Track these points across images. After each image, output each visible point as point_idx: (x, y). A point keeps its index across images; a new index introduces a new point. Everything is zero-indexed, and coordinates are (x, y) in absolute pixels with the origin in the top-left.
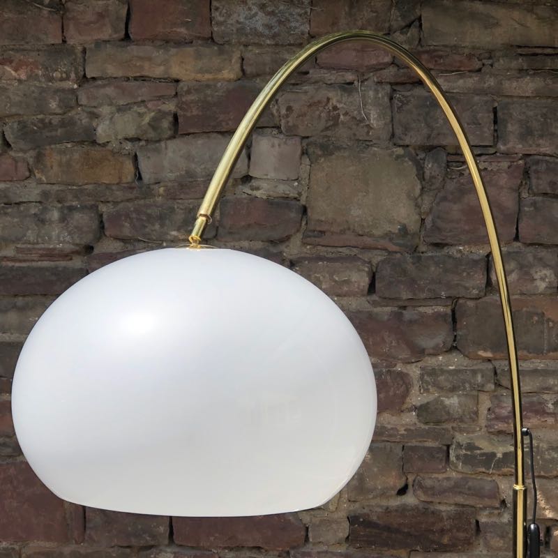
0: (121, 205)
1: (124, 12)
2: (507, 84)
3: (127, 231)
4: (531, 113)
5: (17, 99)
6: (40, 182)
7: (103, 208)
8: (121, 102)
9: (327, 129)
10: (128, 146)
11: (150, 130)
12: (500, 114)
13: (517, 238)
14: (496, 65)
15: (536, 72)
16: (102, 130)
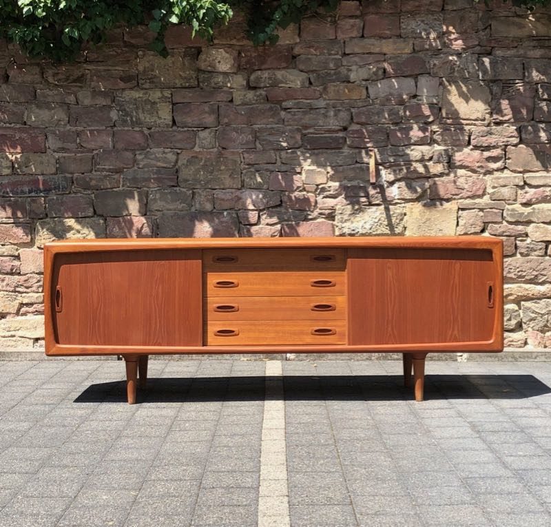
0: (361, 109)
1: (362, 25)
2: (528, 53)
3: (363, 120)
4: (539, 65)
5: (316, 63)
6: (325, 99)
7: (353, 110)
8: (361, 64)
9: (451, 73)
10: (364, 83)
11: (374, 76)
12: (526, 65)
13: (533, 120)
14: (524, 45)
15: (542, 47)
16: (353, 76)
